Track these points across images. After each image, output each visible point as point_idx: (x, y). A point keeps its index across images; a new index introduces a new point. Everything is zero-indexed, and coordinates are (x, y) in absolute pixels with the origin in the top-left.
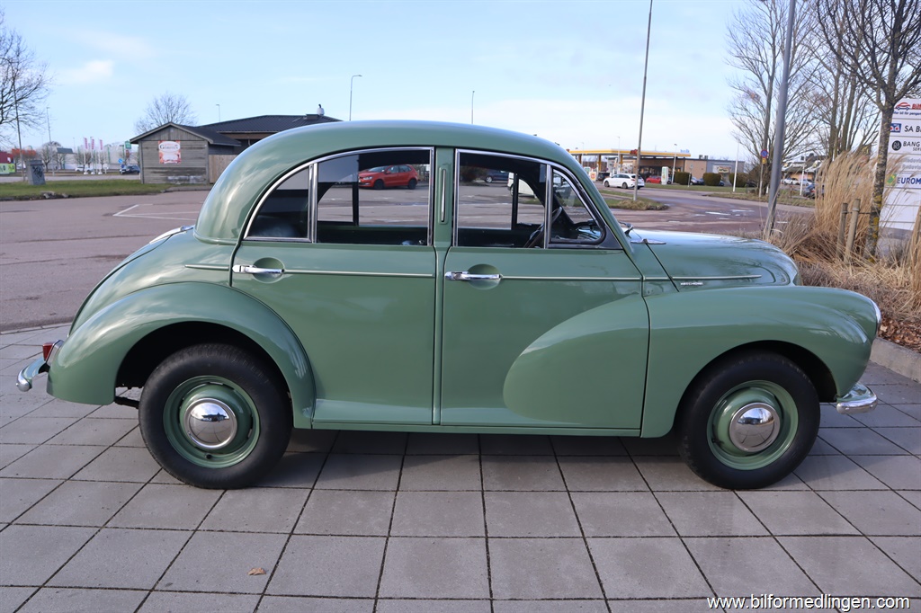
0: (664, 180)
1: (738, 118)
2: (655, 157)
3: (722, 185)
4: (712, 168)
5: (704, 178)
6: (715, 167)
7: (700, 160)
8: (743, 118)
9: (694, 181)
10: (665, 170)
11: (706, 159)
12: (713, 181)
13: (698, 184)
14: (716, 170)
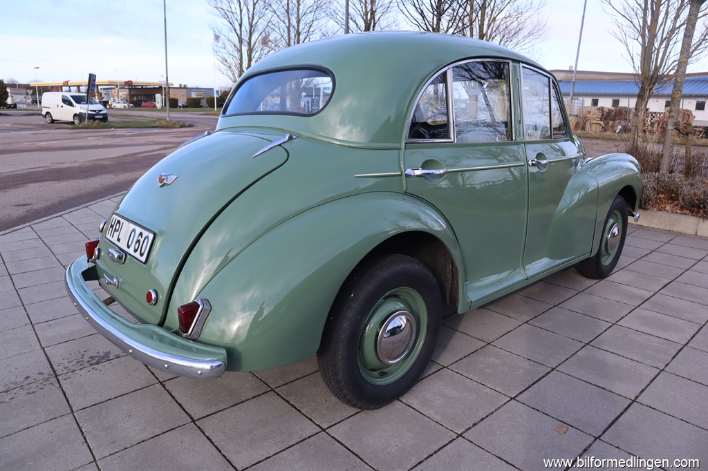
0: (159, 105)
1: (220, 54)
2: (142, 86)
3: (201, 107)
4: (191, 95)
5: (187, 102)
6: (193, 93)
7: (180, 88)
8: (224, 55)
9: (180, 105)
10: (158, 96)
11: (185, 87)
12: (194, 104)
13: (183, 107)
14: (194, 95)
